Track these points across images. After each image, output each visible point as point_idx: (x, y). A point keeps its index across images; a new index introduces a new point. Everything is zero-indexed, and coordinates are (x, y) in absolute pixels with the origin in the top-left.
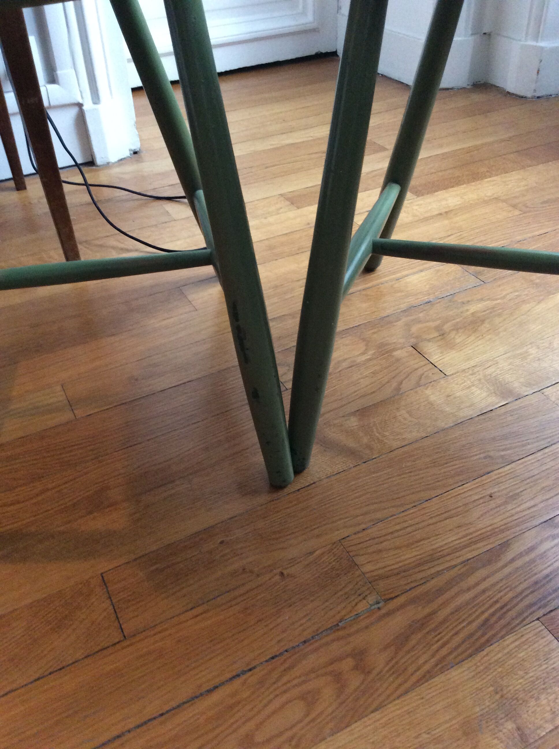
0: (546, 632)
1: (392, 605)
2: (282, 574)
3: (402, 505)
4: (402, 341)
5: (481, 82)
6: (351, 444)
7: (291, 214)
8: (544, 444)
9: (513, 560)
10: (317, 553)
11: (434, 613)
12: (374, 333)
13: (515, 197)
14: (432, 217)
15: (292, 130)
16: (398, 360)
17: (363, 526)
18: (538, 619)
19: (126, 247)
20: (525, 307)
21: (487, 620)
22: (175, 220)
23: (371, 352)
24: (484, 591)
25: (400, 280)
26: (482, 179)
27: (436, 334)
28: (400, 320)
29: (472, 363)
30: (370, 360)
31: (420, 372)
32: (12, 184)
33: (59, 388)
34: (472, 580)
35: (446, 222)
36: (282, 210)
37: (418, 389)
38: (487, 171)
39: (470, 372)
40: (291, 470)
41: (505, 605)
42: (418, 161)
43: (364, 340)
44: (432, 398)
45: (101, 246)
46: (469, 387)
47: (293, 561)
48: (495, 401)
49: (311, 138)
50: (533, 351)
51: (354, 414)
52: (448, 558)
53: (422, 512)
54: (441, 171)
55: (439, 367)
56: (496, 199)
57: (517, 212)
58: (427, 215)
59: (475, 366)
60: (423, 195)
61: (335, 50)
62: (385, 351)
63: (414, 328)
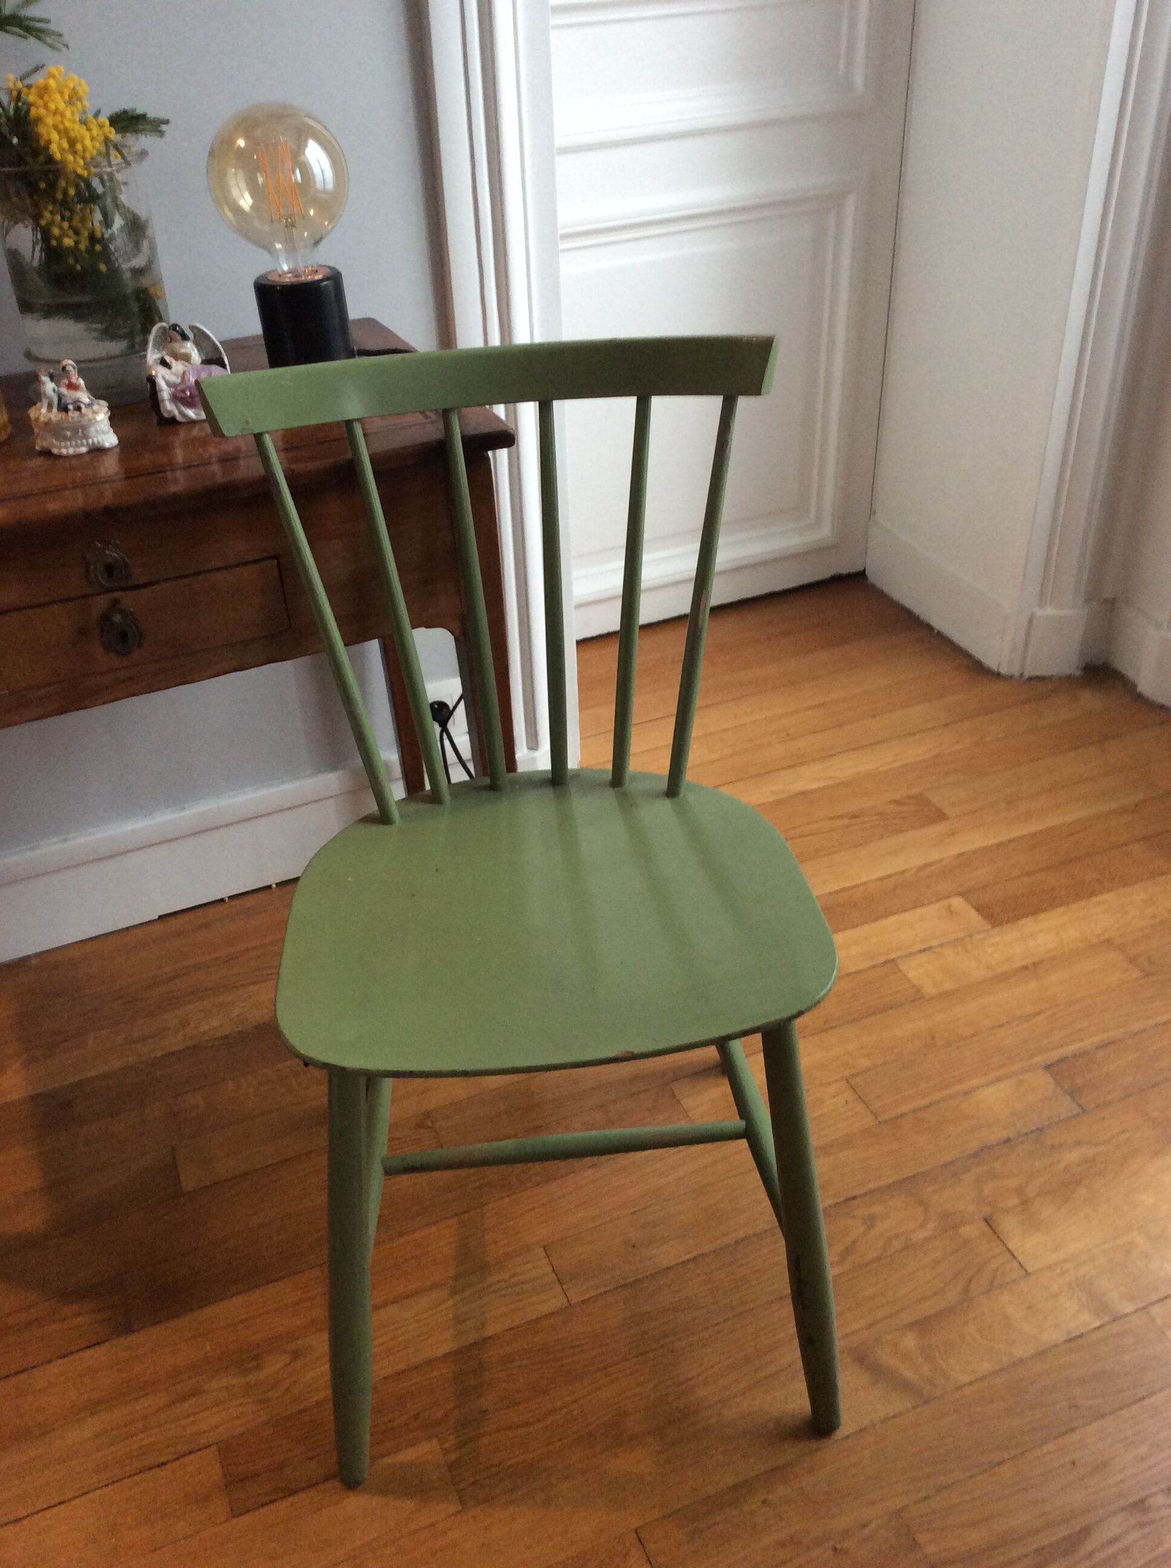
2: (835, 1549)
4: (971, 1208)
6: (907, 1373)
9: (1094, 1552)
10: (874, 1524)
12: (935, 1191)
13: (1137, 941)
14: (1014, 972)
15: (800, 761)
16: (966, 1242)
17: (926, 1494)
20: (1136, 1163)
23: (931, 1226)
25: (969, 1095)
27: (1017, 1201)
28: (969, 1170)
29: (1062, 1255)
30: (930, 1238)
31: (994, 1265)
33: (541, 1252)
35: (1033, 985)
37: (990, 1293)
38: (1098, 880)
39: (1059, 1270)
43: (922, 1202)
44: (1009, 1310)
46: (1056, 1296)
47: (846, 1533)
48: (1087, 1320)
50: (1141, 1241)
51: (911, 1326)
53: (994, 1480)
54: (1028, 874)
55: (1020, 1258)
56: (1108, 943)
57: (1136, 974)
58: (1006, 967)
59: (1065, 1261)
60: (1000, 924)
61: (862, 569)
62: (950, 1224)
63: (988, 1188)
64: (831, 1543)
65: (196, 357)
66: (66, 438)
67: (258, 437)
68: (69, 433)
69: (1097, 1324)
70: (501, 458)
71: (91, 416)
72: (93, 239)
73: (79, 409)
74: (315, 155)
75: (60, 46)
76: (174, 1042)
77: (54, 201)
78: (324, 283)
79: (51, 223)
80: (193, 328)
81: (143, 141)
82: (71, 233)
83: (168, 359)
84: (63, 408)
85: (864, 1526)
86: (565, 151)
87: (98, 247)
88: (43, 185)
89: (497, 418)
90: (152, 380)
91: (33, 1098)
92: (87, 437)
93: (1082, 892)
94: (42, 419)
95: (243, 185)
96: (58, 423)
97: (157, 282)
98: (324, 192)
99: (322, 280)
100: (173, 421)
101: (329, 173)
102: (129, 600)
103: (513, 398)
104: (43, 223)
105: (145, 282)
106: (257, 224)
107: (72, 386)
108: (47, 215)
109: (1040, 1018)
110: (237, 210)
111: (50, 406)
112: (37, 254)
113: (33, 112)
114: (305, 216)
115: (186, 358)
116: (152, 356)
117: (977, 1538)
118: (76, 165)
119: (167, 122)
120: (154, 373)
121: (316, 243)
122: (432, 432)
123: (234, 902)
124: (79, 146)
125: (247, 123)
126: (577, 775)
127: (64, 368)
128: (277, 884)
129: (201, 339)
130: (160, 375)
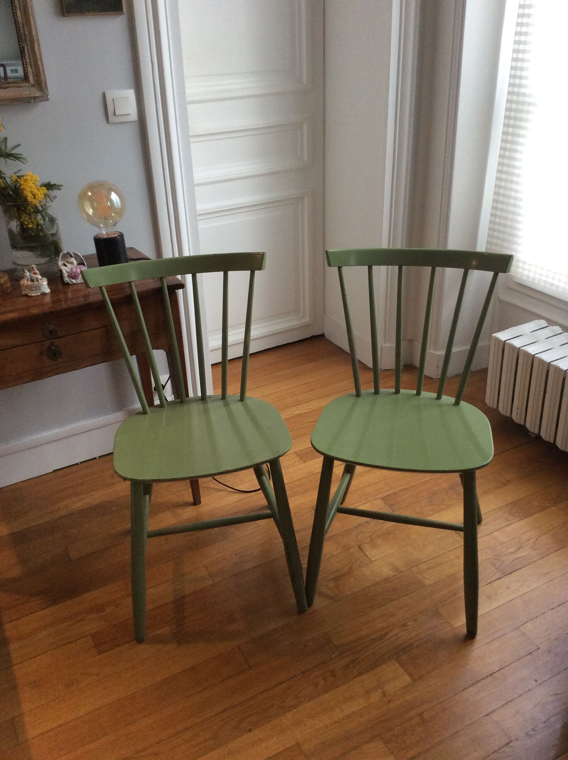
0: (397, 663)
1: (344, 655)
4: (354, 543)
5: (409, 364)
6: (331, 594)
7: (302, 466)
8: (409, 592)
9: (389, 639)
10: (317, 638)
11: (358, 658)
12: (341, 539)
16: (351, 553)
17: (334, 627)
18: (395, 659)
21: (378, 659)
23: (340, 549)
24: (377, 650)
27: (369, 540)
28: (354, 532)
29: (383, 555)
30: (339, 553)
31: (361, 559)
33: (204, 568)
34: (372, 647)
36: (296, 463)
37: (359, 568)
39: (382, 560)
40: (306, 605)
41: (385, 654)
43: (337, 543)
44: (365, 573)
45: (206, 487)
46: (381, 567)
47: (309, 641)
48: (391, 573)
49: (310, 410)
50: (410, 549)
51: (332, 580)
53: (358, 621)
55: (369, 557)
59: (385, 557)
61: (323, 333)
62: (346, 548)
63: (360, 537)
64: (304, 644)
65: (75, 262)
66: (33, 290)
67: (101, 288)
68: (34, 289)
69: (395, 574)
70: (180, 292)
71: (42, 283)
72: (38, 225)
73: (38, 281)
74: (114, 196)
75: (26, 162)
76: (63, 513)
77: (26, 213)
78: (118, 238)
79: (25, 220)
80: (74, 253)
81: (55, 192)
82: (31, 223)
83: (66, 264)
84: (32, 280)
85: (315, 638)
86: (198, 185)
87: (40, 227)
88: (23, 208)
89: (178, 279)
90: (61, 271)
91: (11, 534)
92: (40, 290)
94: (25, 284)
95: (89, 206)
96: (30, 286)
97: (59, 239)
98: (118, 208)
99: (117, 237)
100: (68, 284)
101: (119, 203)
102: (57, 342)
103: (184, 273)
104: (22, 220)
105: (55, 238)
106: (95, 219)
107: (35, 273)
108: (24, 218)
110: (88, 214)
111: (28, 280)
112: (18, 230)
113: (22, 187)
114: (111, 216)
115: (72, 263)
116: (60, 263)
118: (36, 202)
119: (62, 186)
120: (61, 268)
121: (115, 225)
122: (157, 285)
123: (82, 464)
124: (37, 197)
125: (91, 187)
126: (210, 397)
127: (32, 268)
128: (98, 457)
129: (77, 256)
130: (64, 269)
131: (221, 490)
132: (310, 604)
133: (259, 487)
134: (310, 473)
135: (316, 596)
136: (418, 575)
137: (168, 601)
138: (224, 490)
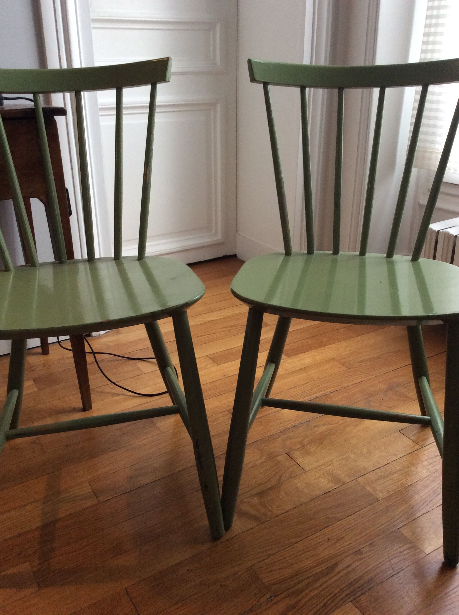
0: (354, 608)
1: (278, 598)
2: (221, 585)
3: (283, 546)
4: (280, 450)
6: (254, 513)
7: (214, 369)
8: (357, 509)
9: (339, 572)
10: (239, 573)
11: (299, 601)
12: (266, 446)
13: (344, 358)
14: (296, 371)
15: (211, 311)
16: (279, 462)
17: (263, 558)
18: (351, 601)
19: (116, 392)
20: (349, 429)
21: (326, 603)
22: (144, 374)
23: (264, 458)
24: (324, 589)
25: (279, 412)
26: (325, 346)
27: (300, 446)
28: (280, 437)
29: (320, 463)
30: (264, 462)
31: (291, 469)
32: (40, 350)
33: (87, 484)
34: (318, 584)
35: (304, 374)
36: (208, 366)
37: (290, 480)
38: (328, 341)
39: (319, 469)
40: (223, 528)
41: (336, 595)
42: (288, 333)
43: (260, 450)
44: (298, 485)
45: (101, 392)
46: (318, 478)
47: (226, 578)
48: (331, 486)
49: (223, 317)
50: (352, 456)
51: (256, 495)
52: (307, 573)
53: (294, 549)
54: (301, 340)
55: (302, 466)
56: (333, 360)
57: (345, 368)
58: (293, 370)
59: (321, 465)
60: (291, 356)
61: (235, 254)
62: (272, 457)
63: (288, 443)
64: (220, 583)
69: (336, 487)
85: (236, 574)
93: (322, 344)
109: (308, 384)
117: (288, 572)
126: (99, 259)
131: (118, 395)
132: (228, 527)
133: (165, 390)
134: (225, 375)
135: (235, 517)
136: (366, 487)
137: (33, 527)
138: (123, 394)
